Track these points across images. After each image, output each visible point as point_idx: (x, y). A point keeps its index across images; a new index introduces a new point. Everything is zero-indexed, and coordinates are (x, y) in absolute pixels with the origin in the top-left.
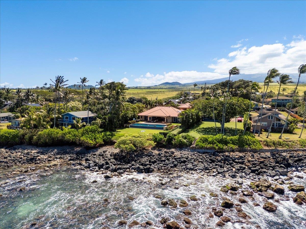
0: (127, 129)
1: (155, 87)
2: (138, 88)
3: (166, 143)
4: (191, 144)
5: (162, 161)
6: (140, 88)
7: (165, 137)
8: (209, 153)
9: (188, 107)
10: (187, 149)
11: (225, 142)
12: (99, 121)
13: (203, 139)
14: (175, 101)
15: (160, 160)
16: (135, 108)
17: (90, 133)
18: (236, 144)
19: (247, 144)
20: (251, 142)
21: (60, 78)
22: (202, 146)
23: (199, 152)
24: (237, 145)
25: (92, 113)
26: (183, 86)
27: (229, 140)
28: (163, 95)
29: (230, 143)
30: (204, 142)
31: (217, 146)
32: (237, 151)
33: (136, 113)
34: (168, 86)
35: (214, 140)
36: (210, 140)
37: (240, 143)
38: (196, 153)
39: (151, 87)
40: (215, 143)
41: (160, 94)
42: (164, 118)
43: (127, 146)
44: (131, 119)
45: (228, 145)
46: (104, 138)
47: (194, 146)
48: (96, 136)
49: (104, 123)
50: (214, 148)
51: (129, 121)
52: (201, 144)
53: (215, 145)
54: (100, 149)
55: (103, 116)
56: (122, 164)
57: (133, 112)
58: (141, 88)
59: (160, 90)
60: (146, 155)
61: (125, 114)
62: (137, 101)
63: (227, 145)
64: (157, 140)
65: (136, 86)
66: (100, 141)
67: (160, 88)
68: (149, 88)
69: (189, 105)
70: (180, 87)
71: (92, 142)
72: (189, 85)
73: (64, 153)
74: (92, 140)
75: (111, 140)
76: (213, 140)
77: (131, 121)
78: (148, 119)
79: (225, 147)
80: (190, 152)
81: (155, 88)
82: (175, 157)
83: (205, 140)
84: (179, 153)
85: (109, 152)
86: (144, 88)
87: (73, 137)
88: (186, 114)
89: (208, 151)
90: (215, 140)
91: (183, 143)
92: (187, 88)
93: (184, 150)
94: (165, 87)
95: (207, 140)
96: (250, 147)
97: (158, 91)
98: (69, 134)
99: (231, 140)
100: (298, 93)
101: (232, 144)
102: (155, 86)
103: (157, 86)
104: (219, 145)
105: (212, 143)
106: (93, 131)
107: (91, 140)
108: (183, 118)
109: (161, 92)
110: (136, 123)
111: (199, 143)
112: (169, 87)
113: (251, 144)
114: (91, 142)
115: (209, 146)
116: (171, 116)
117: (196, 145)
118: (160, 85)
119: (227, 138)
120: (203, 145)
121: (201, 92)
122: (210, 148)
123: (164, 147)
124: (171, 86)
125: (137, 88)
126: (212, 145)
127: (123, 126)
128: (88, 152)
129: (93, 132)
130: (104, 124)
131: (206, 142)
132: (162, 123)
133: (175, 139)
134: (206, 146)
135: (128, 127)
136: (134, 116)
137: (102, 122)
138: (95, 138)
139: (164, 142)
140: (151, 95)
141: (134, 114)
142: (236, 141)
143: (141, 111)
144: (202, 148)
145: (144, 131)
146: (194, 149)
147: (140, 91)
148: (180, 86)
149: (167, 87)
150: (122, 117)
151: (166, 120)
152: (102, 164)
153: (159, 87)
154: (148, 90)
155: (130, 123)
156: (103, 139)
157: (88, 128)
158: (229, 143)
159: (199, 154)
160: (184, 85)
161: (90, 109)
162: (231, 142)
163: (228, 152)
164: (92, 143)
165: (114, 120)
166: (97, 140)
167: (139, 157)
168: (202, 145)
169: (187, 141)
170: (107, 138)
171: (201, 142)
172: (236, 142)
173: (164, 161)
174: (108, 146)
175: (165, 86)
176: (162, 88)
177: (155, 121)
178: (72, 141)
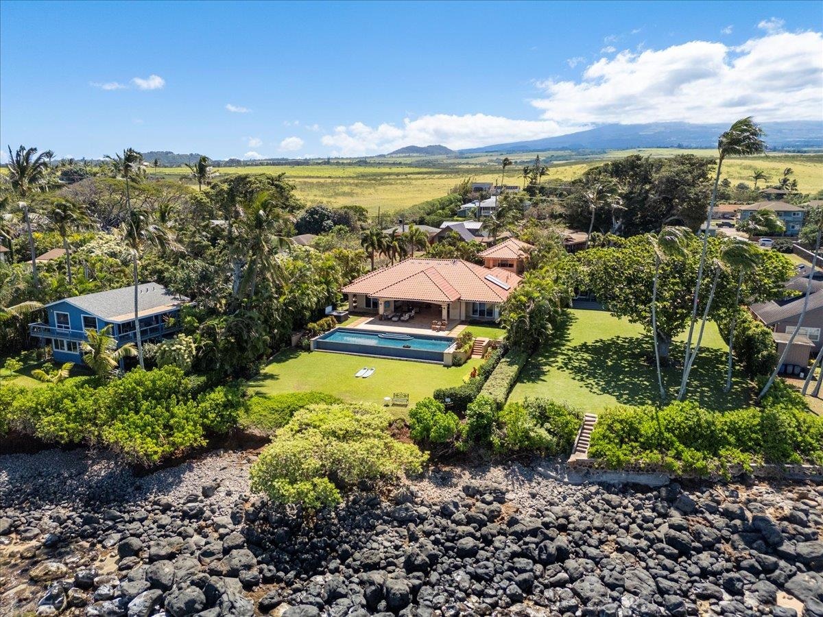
0: (304, 355)
1: (380, 161)
2: (333, 164)
3: (465, 441)
4: (568, 447)
5: (464, 553)
6: (338, 164)
7: (462, 417)
8: (651, 490)
9: (516, 257)
10: (556, 470)
11: (709, 441)
12: (185, 345)
13: (618, 426)
14: (462, 226)
15: (452, 548)
16: (332, 268)
17: (145, 405)
18: (751, 448)
19: (797, 447)
20: (812, 438)
21: (28, 154)
22: (619, 461)
23: (608, 487)
24: (756, 452)
25: (168, 293)
26: (456, 157)
27: (722, 430)
28: (407, 188)
29: (730, 444)
30: (622, 442)
31: (678, 457)
32: (761, 480)
33: (334, 288)
34: (416, 157)
35: (663, 429)
36: (647, 428)
37: (770, 445)
38: (597, 493)
39: (368, 160)
40: (670, 444)
41: (399, 187)
42: (440, 306)
43: (305, 486)
44: (319, 314)
45: (722, 452)
46: (207, 417)
47: (584, 457)
48: (173, 416)
49: (209, 350)
50: (669, 468)
51: (311, 325)
52: (614, 451)
53: (672, 452)
54: (191, 471)
55: (201, 320)
56: (281, 574)
57: (324, 286)
58: (341, 161)
59: (395, 170)
60: (388, 514)
61: (293, 302)
62: (333, 221)
63: (716, 454)
64: (432, 434)
65: (325, 157)
66: (189, 436)
67: (394, 164)
68: (362, 162)
69: (520, 249)
70: (449, 161)
71: (156, 449)
72: (472, 155)
73: (35, 493)
74: (154, 435)
75: (238, 429)
76: (661, 433)
77: (315, 322)
78: (381, 310)
79: (712, 464)
80: (567, 484)
81: (379, 163)
82: (518, 528)
83: (628, 433)
84: (524, 492)
85: (229, 494)
86: (350, 164)
87: (72, 425)
88: (532, 306)
89: (643, 479)
90: (668, 430)
91: (534, 444)
92: (467, 164)
93: (541, 475)
94: (409, 160)
95: (637, 430)
96: (812, 462)
97: (389, 174)
98: (57, 409)
99: (733, 429)
100: (794, 184)
101: (735, 446)
102: (380, 156)
103: (384, 156)
104: (687, 454)
105: (659, 443)
106: (159, 395)
107: (149, 436)
108: (521, 321)
109: (398, 175)
110: (338, 326)
111: (604, 446)
112: (419, 159)
113: (811, 444)
114: (151, 446)
115: (645, 458)
116: (466, 297)
117: (594, 455)
118: (394, 153)
119: (713, 423)
120: (622, 457)
121: (521, 182)
122: (652, 469)
123: (460, 459)
124: (424, 158)
125: (327, 162)
126: (655, 456)
127: (289, 342)
128: (139, 488)
129: (158, 400)
130: (205, 355)
131: (631, 440)
132: (434, 329)
133: (500, 426)
134: (632, 459)
135: (308, 349)
136: (330, 301)
137: (198, 349)
138: (167, 426)
139: (457, 439)
140: (372, 191)
141: (328, 291)
142: (754, 436)
143: (352, 273)
144: (619, 465)
145: (370, 373)
146: (583, 473)
147: (339, 172)
148: (449, 158)
149: (414, 160)
150: (285, 310)
151: (444, 313)
152: (186, 604)
153: (391, 160)
154: (361, 170)
155: (315, 332)
156: (203, 425)
157: (139, 383)
158: (724, 442)
159: (606, 496)
160: (462, 154)
161: (160, 272)
162: (732, 439)
163: (725, 484)
164: (156, 453)
165: (249, 332)
166: (178, 437)
167: (360, 528)
168: (618, 457)
169: (549, 431)
170: (222, 416)
171: (610, 442)
172: (750, 439)
173: (472, 552)
174: (226, 451)
175: (409, 156)
176: (400, 163)
177: (406, 317)
178: (71, 441)
